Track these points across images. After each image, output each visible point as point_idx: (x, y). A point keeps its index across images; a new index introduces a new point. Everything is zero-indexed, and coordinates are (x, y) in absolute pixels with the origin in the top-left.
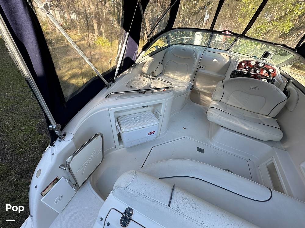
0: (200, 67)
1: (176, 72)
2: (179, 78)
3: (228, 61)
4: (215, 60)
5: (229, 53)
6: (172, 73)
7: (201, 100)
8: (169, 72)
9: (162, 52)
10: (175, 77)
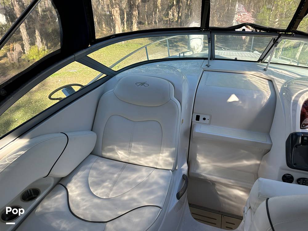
0: (198, 118)
1: (133, 144)
2: (142, 159)
3: (268, 97)
4: (233, 98)
5: (265, 70)
6: (122, 148)
7: (221, 198)
8: (116, 147)
9: (92, 96)
10: (131, 159)
